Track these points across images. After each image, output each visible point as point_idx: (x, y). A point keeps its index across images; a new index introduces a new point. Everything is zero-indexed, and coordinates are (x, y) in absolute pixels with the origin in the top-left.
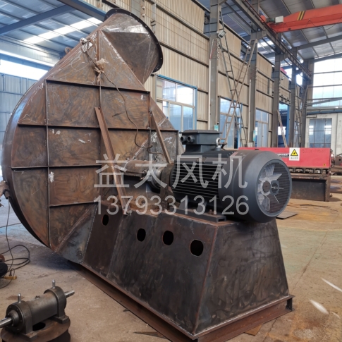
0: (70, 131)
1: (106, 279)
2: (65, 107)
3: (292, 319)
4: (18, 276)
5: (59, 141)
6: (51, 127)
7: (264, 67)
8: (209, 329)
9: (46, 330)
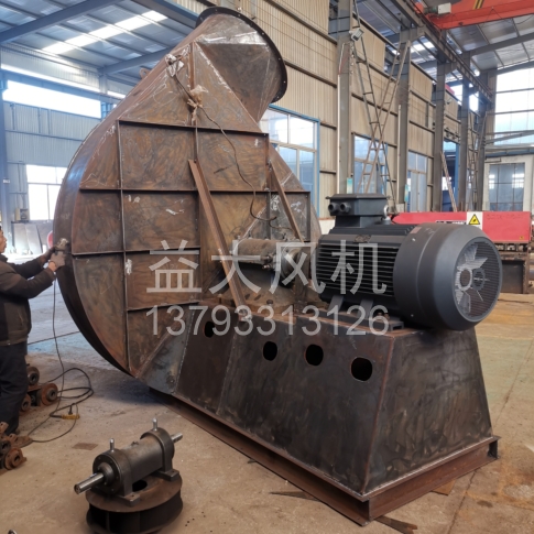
0: (154, 196)
1: (216, 416)
2: (147, 160)
3: (499, 470)
4: (82, 415)
5: (138, 212)
6: (126, 192)
7: (420, 85)
8: (384, 486)
9: (149, 490)
